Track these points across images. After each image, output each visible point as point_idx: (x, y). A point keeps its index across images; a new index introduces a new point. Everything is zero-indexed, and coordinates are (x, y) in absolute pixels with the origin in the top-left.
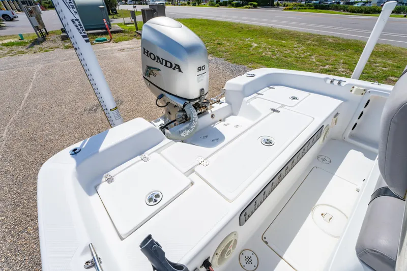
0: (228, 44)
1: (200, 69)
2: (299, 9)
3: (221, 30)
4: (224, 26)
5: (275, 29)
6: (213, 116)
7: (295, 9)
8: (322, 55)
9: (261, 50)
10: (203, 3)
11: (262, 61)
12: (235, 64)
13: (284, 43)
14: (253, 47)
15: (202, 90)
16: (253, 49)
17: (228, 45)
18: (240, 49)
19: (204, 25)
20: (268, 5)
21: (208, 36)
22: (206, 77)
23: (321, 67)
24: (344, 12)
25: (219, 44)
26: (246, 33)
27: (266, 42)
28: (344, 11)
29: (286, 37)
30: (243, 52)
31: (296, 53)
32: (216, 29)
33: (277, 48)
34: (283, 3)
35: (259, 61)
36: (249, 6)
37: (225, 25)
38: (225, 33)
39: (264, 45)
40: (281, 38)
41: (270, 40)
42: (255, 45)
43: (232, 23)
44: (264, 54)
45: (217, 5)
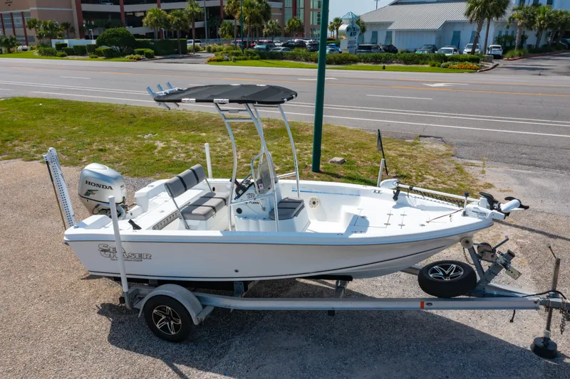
0: (117, 148)
1: (121, 187)
2: (235, 60)
3: (94, 122)
4: (98, 112)
5: (189, 115)
6: (131, 214)
7: (228, 60)
8: (251, 148)
9: (171, 152)
10: (20, 47)
11: (173, 169)
12: (136, 178)
13: (204, 137)
14: (159, 148)
15: (124, 197)
16: (159, 152)
17: (117, 151)
18: (138, 153)
19: (53, 112)
20: (177, 53)
21: (74, 135)
22: (125, 190)
23: (245, 165)
24: (307, 63)
25: (101, 150)
26: (143, 125)
27: (175, 139)
28: (307, 60)
29: (207, 126)
30: (144, 159)
31: (218, 150)
32: (84, 120)
33: (193, 146)
34: (206, 46)
35: (170, 169)
36: (137, 56)
37: (101, 111)
38: (105, 128)
39: (174, 143)
40: (199, 130)
41: (183, 133)
42: (160, 145)
43: (111, 106)
44: (175, 158)
45: (60, 53)
